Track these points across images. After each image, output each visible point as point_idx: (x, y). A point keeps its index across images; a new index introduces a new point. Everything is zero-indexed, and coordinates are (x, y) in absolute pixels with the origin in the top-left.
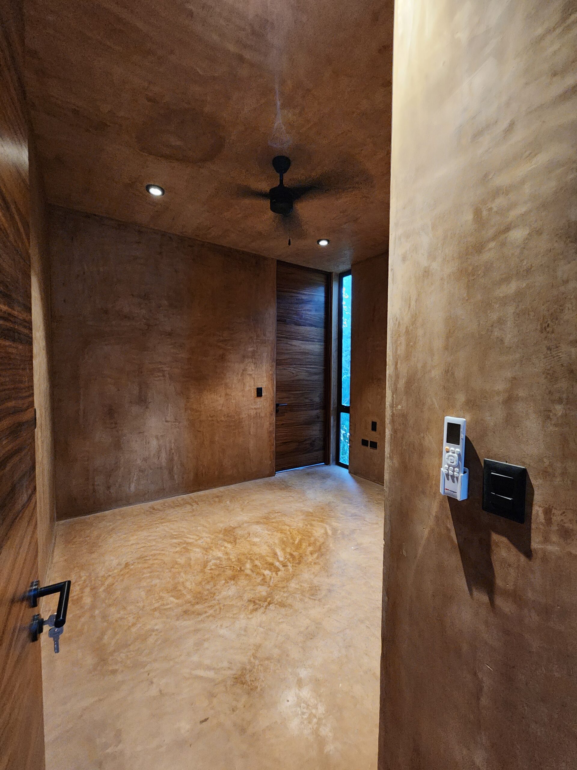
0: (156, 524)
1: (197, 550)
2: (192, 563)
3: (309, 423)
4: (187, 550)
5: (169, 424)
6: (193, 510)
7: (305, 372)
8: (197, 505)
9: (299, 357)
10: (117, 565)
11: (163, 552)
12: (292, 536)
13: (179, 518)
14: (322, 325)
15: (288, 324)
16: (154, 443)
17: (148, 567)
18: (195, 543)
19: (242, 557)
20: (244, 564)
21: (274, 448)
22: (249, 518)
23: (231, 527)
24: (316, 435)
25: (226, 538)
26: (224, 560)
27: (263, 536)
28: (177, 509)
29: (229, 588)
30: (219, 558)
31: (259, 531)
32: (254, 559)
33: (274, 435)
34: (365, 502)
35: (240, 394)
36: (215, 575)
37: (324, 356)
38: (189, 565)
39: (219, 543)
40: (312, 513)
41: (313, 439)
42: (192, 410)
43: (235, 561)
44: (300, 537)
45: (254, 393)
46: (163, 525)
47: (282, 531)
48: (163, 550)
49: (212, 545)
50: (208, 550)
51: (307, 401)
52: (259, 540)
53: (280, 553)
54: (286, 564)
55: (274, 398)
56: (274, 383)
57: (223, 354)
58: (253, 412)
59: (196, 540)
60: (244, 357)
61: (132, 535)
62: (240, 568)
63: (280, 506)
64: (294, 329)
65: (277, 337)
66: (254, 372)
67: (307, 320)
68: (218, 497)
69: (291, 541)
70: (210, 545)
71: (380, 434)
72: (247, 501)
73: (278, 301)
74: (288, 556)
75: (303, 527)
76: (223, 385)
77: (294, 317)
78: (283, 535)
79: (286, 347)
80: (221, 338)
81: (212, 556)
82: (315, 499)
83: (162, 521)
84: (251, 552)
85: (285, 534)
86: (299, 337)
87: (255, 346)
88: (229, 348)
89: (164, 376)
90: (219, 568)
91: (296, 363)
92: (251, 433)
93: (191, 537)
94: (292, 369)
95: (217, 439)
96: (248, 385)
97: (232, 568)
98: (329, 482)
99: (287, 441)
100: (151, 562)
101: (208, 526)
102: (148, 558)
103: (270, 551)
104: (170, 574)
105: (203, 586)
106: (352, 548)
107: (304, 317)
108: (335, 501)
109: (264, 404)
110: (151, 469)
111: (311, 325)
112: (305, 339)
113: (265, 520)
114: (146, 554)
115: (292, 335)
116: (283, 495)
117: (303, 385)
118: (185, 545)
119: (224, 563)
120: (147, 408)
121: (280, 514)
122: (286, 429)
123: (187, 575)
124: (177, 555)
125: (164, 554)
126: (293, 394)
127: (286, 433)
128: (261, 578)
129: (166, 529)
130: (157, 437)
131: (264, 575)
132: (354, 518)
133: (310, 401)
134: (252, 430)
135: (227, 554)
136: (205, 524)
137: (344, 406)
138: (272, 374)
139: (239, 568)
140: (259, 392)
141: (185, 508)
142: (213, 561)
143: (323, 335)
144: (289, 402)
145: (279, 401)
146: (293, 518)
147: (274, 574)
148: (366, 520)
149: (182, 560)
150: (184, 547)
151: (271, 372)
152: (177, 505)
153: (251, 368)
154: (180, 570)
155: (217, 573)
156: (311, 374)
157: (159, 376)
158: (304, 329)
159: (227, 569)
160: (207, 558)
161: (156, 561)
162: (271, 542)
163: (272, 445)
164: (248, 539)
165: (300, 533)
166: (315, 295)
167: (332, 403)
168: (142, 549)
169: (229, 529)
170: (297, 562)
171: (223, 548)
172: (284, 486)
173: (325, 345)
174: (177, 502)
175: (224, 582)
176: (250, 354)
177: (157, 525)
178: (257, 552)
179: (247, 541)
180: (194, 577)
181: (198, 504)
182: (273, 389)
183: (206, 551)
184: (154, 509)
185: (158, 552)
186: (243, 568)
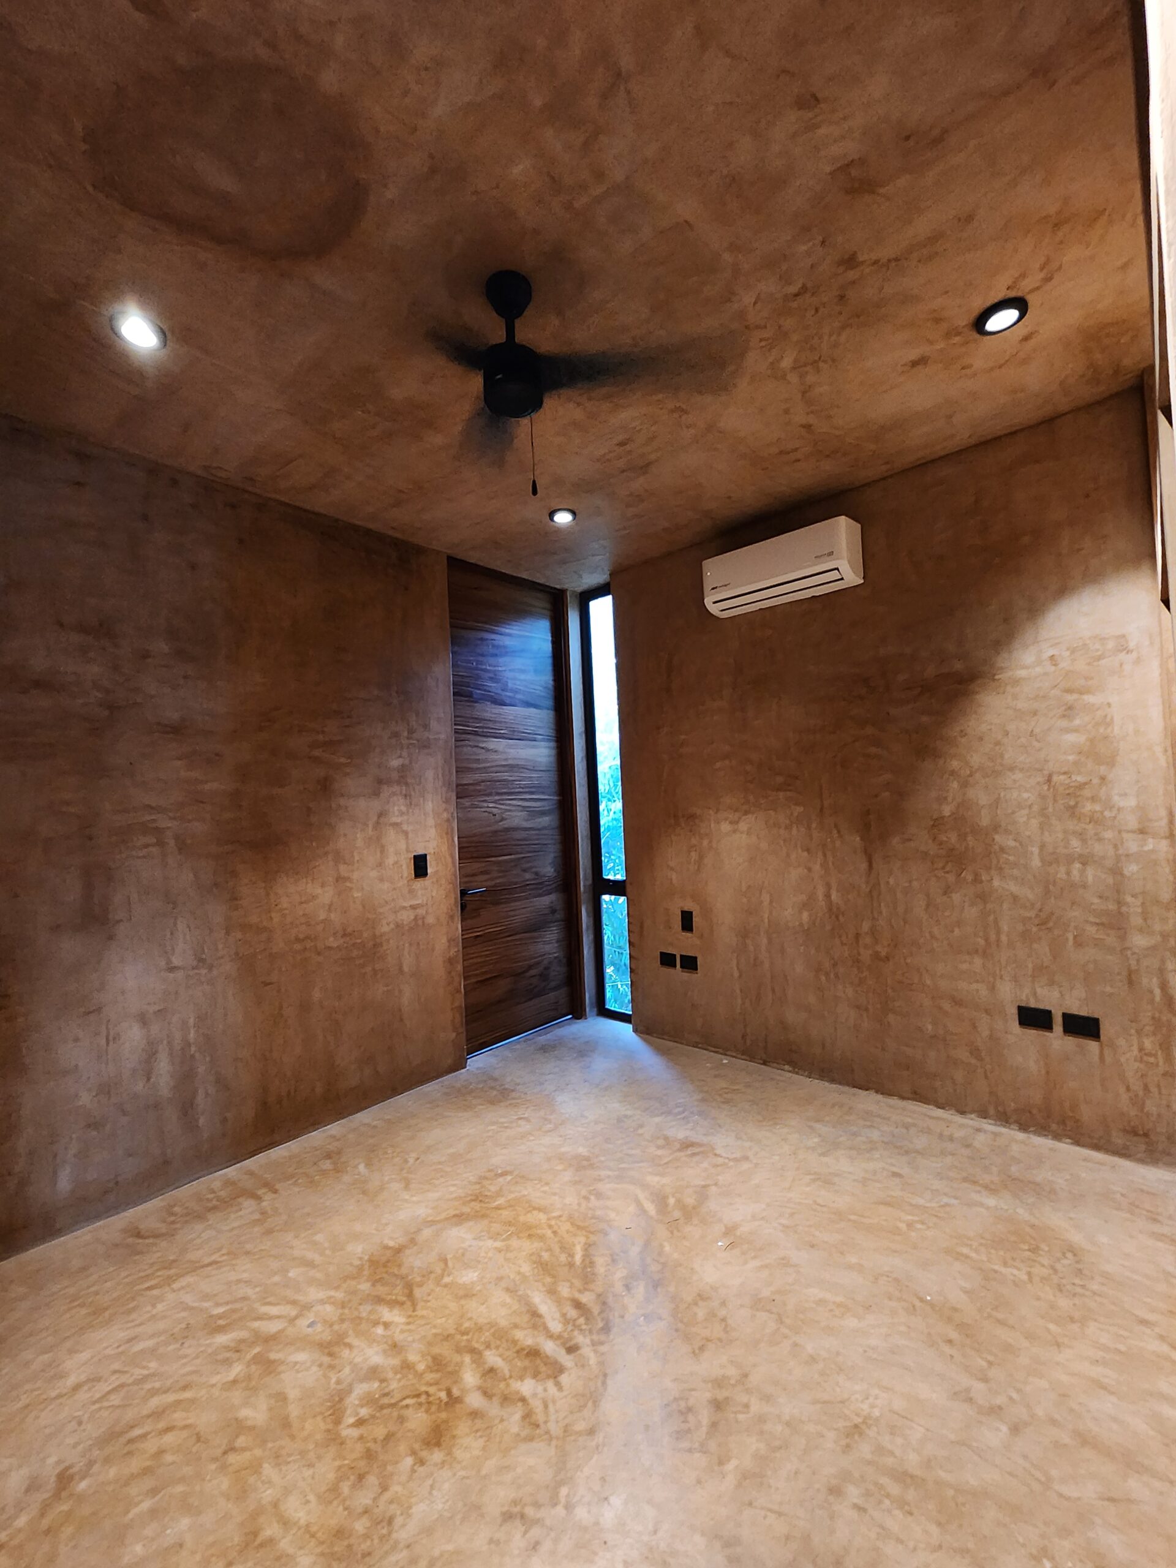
0: (149, 1288)
1: (301, 1357)
2: (294, 1411)
3: (535, 927)
4: (269, 1367)
5: (180, 975)
6: (263, 1213)
7: (522, 811)
8: (274, 1196)
9: (505, 776)
10: (28, 1490)
11: (187, 1395)
12: (560, 1241)
13: (224, 1251)
14: (549, 703)
15: (476, 702)
16: (133, 1036)
17: (146, 1471)
18: (291, 1331)
19: (444, 1350)
20: (455, 1375)
21: (460, 1000)
22: (433, 1208)
23: (387, 1247)
24: (550, 954)
25: (381, 1290)
26: (390, 1375)
27: (485, 1258)
28: (212, 1218)
29: (430, 1482)
30: (374, 1373)
31: (470, 1246)
32: (481, 1348)
33: (460, 968)
34: (696, 1103)
35: (374, 874)
36: (375, 1441)
37: (558, 771)
38: (286, 1424)
39: (364, 1315)
40: (588, 1159)
41: (546, 962)
42: (245, 927)
43: (428, 1367)
44: (582, 1240)
45: (408, 869)
46: (175, 1286)
47: (529, 1232)
48: (185, 1388)
49: (344, 1326)
50: (336, 1349)
51: (528, 876)
52: (476, 1274)
53: (545, 1307)
54: (572, 1343)
55: (456, 877)
56: (453, 841)
57: (326, 779)
58: (406, 917)
59: (292, 1320)
60: (380, 782)
61: (72, 1351)
62: (449, 1393)
63: (504, 1151)
64: (491, 713)
65: (456, 732)
66: (405, 817)
67: (516, 691)
68: (328, 1156)
69: (563, 1258)
70: (336, 1327)
71: (701, 937)
72: (414, 1155)
73: (454, 650)
74: (572, 1313)
75: (579, 1204)
76: (330, 857)
77: (491, 686)
78: (537, 1245)
79: (476, 754)
80: (321, 737)
81: (353, 1371)
82: (582, 1116)
83: (172, 1272)
84: (466, 1325)
85: (542, 1238)
86: (502, 732)
87: (405, 753)
88: (343, 760)
89: (161, 843)
90: (385, 1411)
91: (500, 791)
92: (406, 969)
93: (274, 1310)
94: (491, 805)
95: (317, 995)
96: (391, 850)
97: (423, 1398)
98: (600, 1064)
99: (488, 976)
100: (151, 1446)
101: (317, 1258)
102: (137, 1432)
103: (516, 1306)
104: (224, 1483)
105: (344, 1500)
106: (720, 1244)
107: (510, 685)
108: (629, 1113)
109: (434, 894)
110: (124, 1113)
111: (528, 704)
112: (514, 735)
113: (477, 1206)
114: (130, 1415)
115: (486, 728)
116: (502, 1120)
117: (518, 840)
118: (257, 1350)
119: (394, 1385)
120: (111, 938)
121: (509, 1178)
122: (485, 949)
123: (284, 1468)
124: (237, 1396)
125: (193, 1401)
126: (495, 863)
127: (487, 956)
128: (517, 1416)
129: (188, 1299)
130: (143, 1019)
131: (523, 1400)
132: (689, 1152)
133: (533, 876)
134: (408, 963)
135: (395, 1348)
136: (310, 1255)
137: (609, 880)
138: (448, 820)
139: (443, 1395)
140: (420, 866)
141: (237, 1211)
142: (361, 1389)
143: (552, 726)
144: (489, 883)
145: (466, 882)
146: (547, 1184)
147: (550, 1384)
148: (718, 1152)
149: (256, 1413)
150: (255, 1357)
151: (445, 815)
152: (210, 1205)
153: (397, 808)
154: (258, 1452)
155: (380, 1432)
156: (534, 813)
157: (146, 846)
158: (512, 714)
159: (407, 1406)
160: (338, 1382)
161: (169, 1438)
162: (512, 1277)
163: (457, 992)
164: (447, 1280)
165: (579, 1227)
166: (532, 637)
167: (581, 877)
168: (115, 1399)
169: (384, 1259)
170: (601, 1325)
171: (380, 1330)
172: (495, 1093)
173: (558, 747)
174: (211, 1196)
175: (409, 1461)
176: (395, 775)
177: (155, 1292)
178: (482, 1321)
179: (446, 1286)
180: (310, 1472)
181: (276, 1192)
182: (453, 857)
183: (330, 1354)
184: (138, 1235)
185: (170, 1398)
186: (456, 1392)
